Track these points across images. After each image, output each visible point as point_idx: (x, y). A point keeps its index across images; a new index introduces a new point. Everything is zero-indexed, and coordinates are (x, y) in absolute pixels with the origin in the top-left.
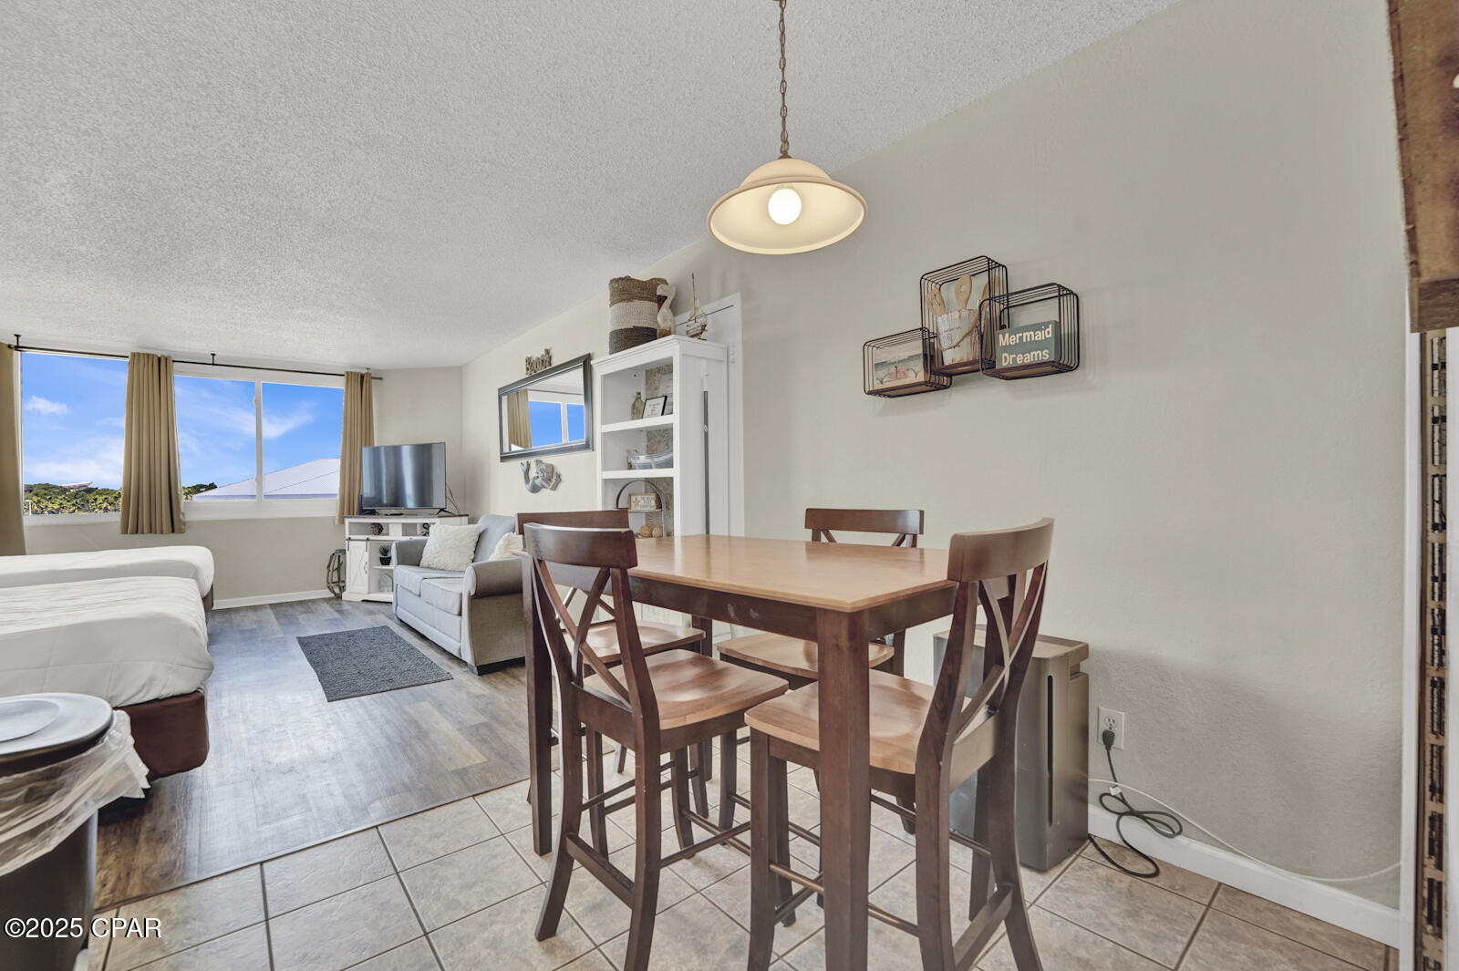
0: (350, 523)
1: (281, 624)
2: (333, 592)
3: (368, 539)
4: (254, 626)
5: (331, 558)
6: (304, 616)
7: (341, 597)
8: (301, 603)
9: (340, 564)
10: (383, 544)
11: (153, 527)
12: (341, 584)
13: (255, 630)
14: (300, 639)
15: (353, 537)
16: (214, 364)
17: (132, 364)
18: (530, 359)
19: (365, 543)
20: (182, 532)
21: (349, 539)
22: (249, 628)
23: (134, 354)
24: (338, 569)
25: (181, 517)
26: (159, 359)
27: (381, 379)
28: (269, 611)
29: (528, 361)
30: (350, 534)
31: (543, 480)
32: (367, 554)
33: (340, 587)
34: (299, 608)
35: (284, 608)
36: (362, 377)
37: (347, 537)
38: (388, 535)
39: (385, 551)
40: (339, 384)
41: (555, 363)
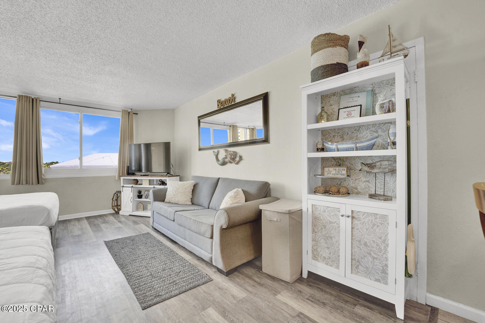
0: (123, 179)
1: (93, 231)
2: (115, 210)
3: (132, 187)
4: (80, 233)
5: (114, 195)
6: (104, 225)
7: (119, 213)
8: (100, 216)
9: (117, 198)
10: (139, 189)
11: (28, 181)
12: (119, 207)
13: (80, 235)
14: (107, 243)
15: (125, 185)
16: (60, 103)
17: (19, 101)
18: (220, 100)
19: (131, 188)
20: (42, 184)
21: (123, 186)
22: (77, 234)
23: (20, 96)
24: (117, 200)
25: (43, 176)
26: (33, 99)
27: (137, 114)
28: (85, 221)
29: (219, 101)
30: (123, 184)
31: (230, 159)
32: (132, 194)
33: (117, 208)
34: (100, 220)
35: (92, 220)
36: (129, 113)
37: (122, 185)
38: (141, 184)
39: (140, 192)
40: (119, 116)
41: (237, 101)
